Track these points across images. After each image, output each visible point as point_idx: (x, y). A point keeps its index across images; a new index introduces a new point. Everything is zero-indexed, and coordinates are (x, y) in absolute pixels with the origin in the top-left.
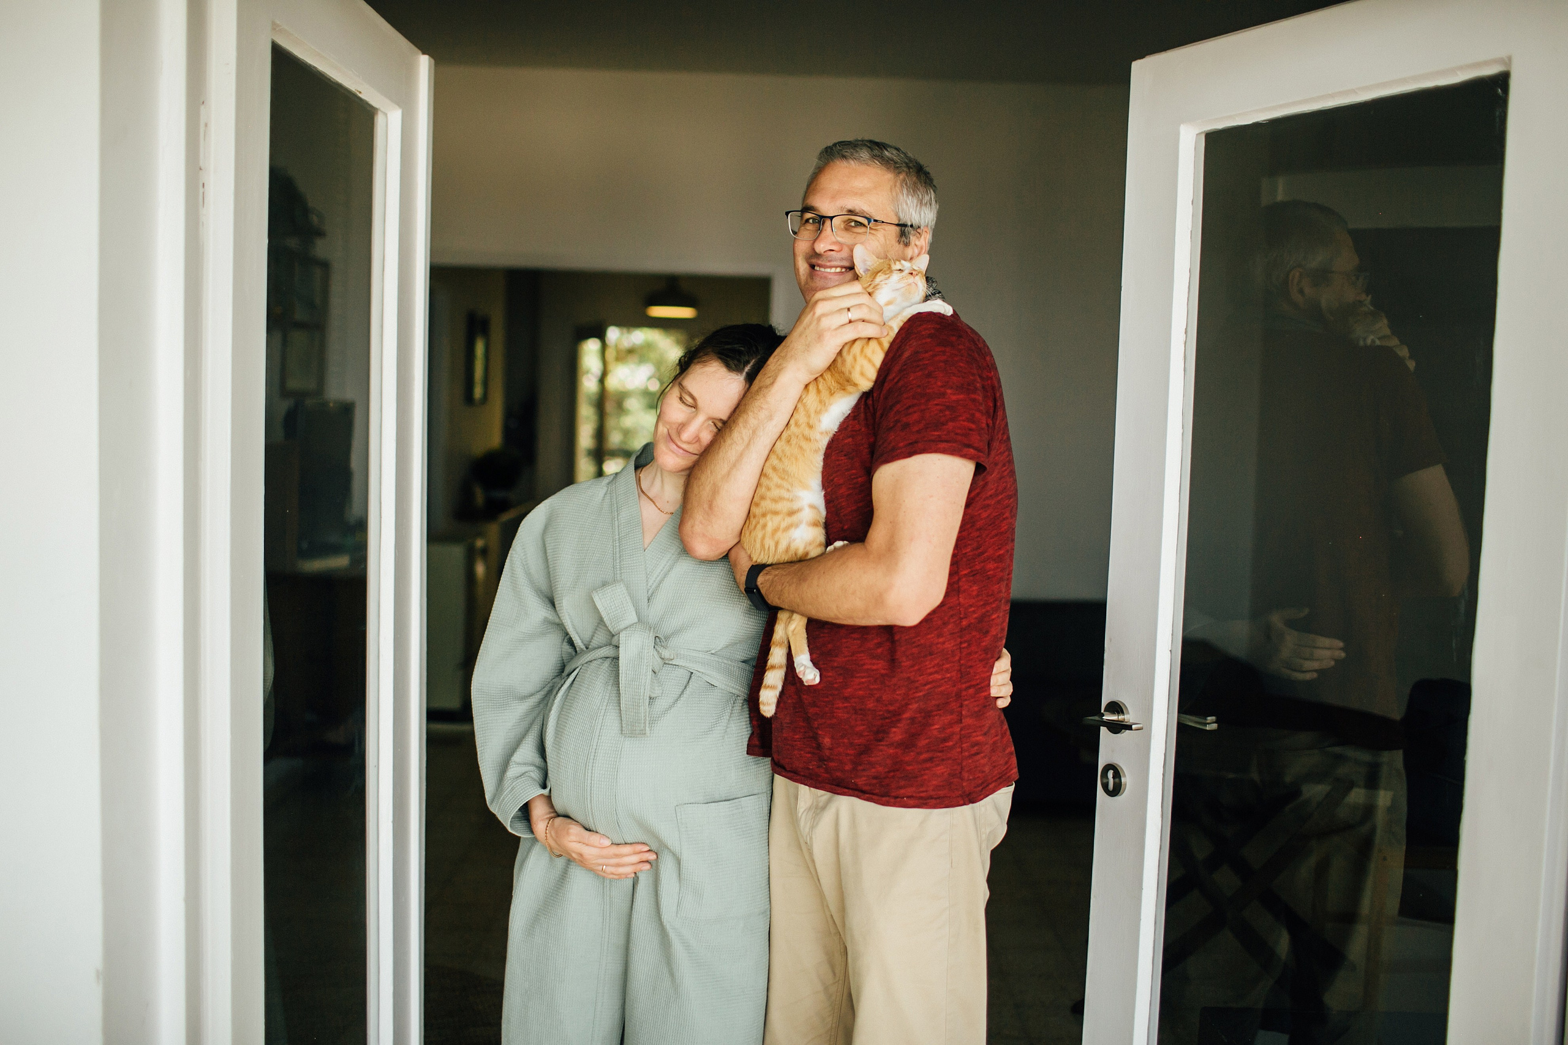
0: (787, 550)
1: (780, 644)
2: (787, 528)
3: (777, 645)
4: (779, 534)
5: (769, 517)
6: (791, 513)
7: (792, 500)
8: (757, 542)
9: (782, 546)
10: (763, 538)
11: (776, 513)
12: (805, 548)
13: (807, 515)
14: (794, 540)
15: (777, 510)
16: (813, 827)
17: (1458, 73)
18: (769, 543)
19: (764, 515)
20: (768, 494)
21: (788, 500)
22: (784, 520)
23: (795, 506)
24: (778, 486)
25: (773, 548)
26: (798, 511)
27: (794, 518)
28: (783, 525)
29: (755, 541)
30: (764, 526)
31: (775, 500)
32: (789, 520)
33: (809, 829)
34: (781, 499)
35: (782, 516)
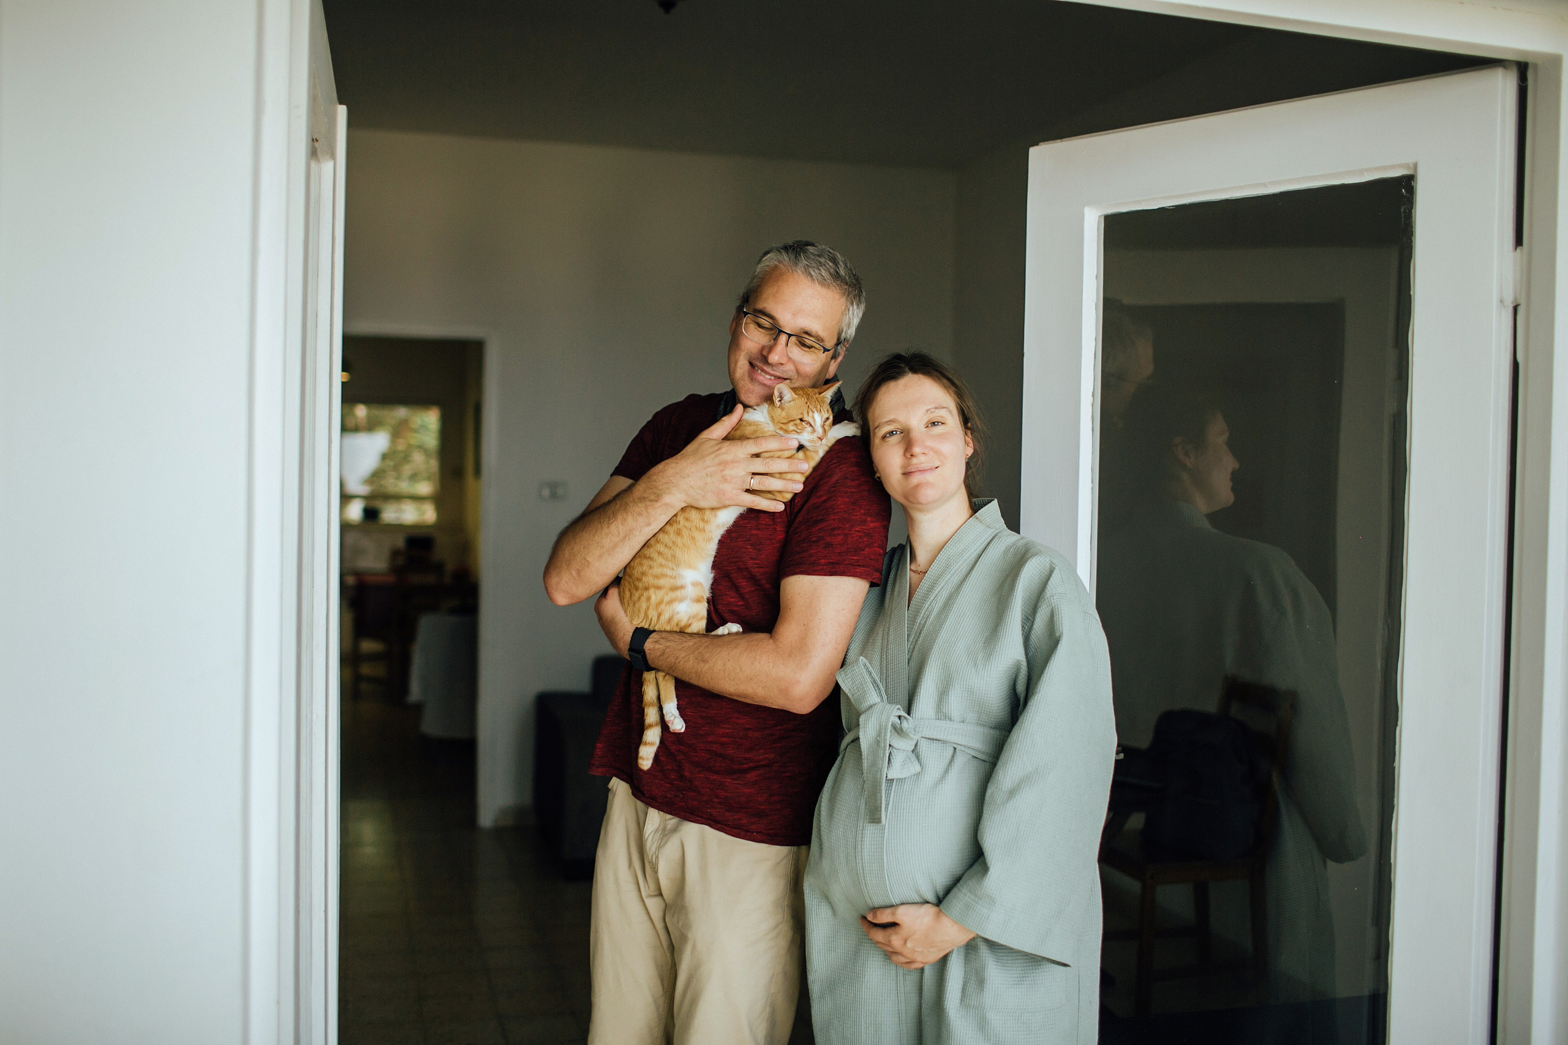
0: (669, 621)
1: (652, 704)
2: (671, 602)
3: (649, 706)
4: (663, 607)
5: (651, 591)
6: (674, 589)
7: (675, 577)
8: (641, 612)
9: (665, 616)
10: (648, 608)
11: (659, 588)
12: (688, 620)
13: (690, 591)
14: (678, 613)
15: (659, 586)
16: (659, 847)
17: (1365, 174)
18: (652, 614)
19: (647, 589)
20: (650, 571)
21: (671, 577)
22: (667, 594)
23: (679, 583)
24: (661, 565)
25: (655, 619)
26: (682, 587)
27: (678, 593)
28: (667, 599)
29: (639, 611)
30: (649, 599)
31: (657, 577)
32: (672, 595)
33: (656, 848)
34: (663, 575)
35: (665, 590)
